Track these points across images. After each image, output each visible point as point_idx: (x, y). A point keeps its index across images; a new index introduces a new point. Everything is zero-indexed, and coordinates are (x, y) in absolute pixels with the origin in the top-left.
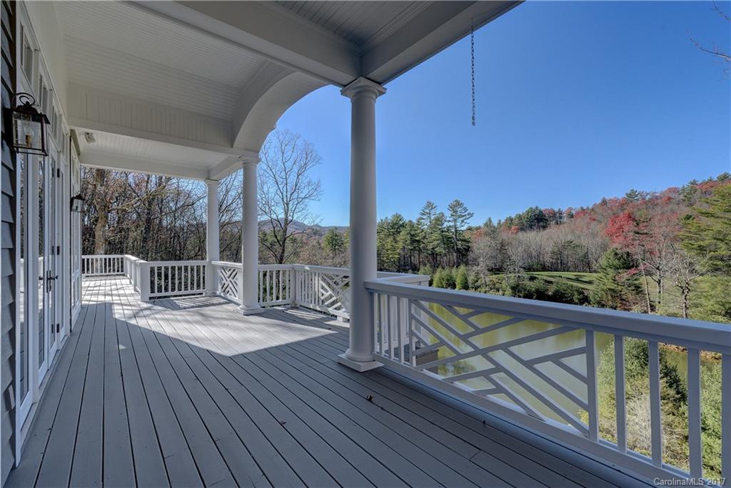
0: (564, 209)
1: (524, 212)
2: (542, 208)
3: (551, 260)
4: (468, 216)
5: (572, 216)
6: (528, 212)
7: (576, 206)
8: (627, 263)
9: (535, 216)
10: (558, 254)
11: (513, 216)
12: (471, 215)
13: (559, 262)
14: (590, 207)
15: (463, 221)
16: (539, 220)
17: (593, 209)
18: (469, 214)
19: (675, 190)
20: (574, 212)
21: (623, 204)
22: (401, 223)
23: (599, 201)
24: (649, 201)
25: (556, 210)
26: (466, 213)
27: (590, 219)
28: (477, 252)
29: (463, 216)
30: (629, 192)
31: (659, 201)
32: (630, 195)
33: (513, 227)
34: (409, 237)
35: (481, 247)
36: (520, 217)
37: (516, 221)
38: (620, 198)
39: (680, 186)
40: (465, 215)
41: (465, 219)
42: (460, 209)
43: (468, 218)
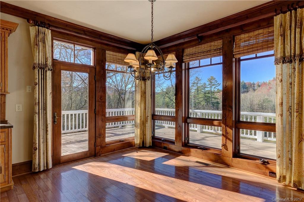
0: (256, 82)
3: (258, 108)
5: (259, 86)
7: (261, 81)
10: (261, 105)
14: (268, 82)
20: (260, 84)
25: (252, 83)
26: (217, 83)
40: (216, 85)
41: (216, 87)
42: (213, 81)
43: (218, 86)
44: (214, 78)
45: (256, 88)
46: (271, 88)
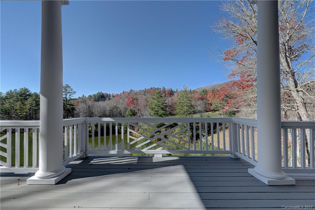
0: (111, 94)
1: (96, 93)
2: (104, 93)
3: (109, 113)
4: (73, 93)
5: (114, 96)
6: (98, 93)
7: (115, 93)
8: (134, 114)
9: (101, 95)
10: (111, 111)
11: (92, 95)
12: (75, 92)
13: (112, 114)
14: (119, 94)
15: (70, 95)
16: (102, 97)
17: (120, 95)
18: (74, 92)
19: (141, 91)
20: (114, 95)
21: (129, 93)
22: (28, 93)
23: (122, 92)
24: (136, 93)
25: (108, 94)
26: (72, 91)
27: (120, 98)
28: (78, 110)
29: (70, 93)
30: (130, 90)
31: (138, 94)
32: (131, 91)
33: (92, 100)
34: (34, 102)
35: (80, 108)
36: (94, 95)
37: (93, 97)
38: (128, 91)
39: (143, 90)
40: (72, 92)
41: (72, 94)
42: (69, 89)
43: (73, 94)
44: (69, 86)
45: (111, 98)
46: (121, 98)
